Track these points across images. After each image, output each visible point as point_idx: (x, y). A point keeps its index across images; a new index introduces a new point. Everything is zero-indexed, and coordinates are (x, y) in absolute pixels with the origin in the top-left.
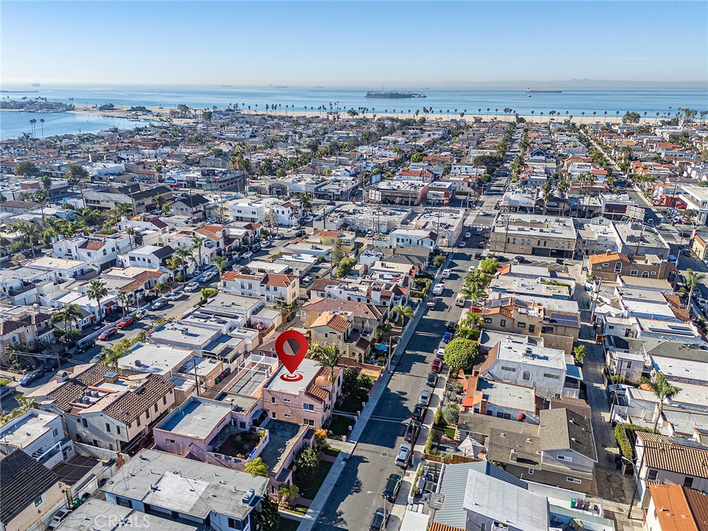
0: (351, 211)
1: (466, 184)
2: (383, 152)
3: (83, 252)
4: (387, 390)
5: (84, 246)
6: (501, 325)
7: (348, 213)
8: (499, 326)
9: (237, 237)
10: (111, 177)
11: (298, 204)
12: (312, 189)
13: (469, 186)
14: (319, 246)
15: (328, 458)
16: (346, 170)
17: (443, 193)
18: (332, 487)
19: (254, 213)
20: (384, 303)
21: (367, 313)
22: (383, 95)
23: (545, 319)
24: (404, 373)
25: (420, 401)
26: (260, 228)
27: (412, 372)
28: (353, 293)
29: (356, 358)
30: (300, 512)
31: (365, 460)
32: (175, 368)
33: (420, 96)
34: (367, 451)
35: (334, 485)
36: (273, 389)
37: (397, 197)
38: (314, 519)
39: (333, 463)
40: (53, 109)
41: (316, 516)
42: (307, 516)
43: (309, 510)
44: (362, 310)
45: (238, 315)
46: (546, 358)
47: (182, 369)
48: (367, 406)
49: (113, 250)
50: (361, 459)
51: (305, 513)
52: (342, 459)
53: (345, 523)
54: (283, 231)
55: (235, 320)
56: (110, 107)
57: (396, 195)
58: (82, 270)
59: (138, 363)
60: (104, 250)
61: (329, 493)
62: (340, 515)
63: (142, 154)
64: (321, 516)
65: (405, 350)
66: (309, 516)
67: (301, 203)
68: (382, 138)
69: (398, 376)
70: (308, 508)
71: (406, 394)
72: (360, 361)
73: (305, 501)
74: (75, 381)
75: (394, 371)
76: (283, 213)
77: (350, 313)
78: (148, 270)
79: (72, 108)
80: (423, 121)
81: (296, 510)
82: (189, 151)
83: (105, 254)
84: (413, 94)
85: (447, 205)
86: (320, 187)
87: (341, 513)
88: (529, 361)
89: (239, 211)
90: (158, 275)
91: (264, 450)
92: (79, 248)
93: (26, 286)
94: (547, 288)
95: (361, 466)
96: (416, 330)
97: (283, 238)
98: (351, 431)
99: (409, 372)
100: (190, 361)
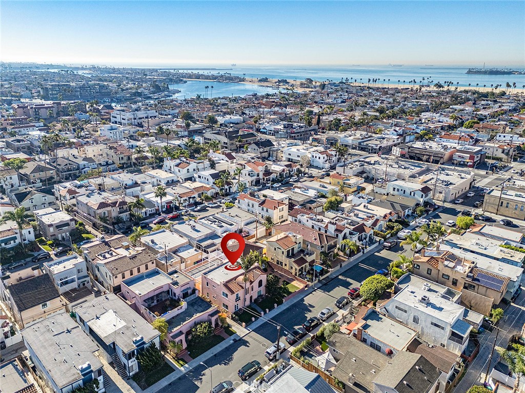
0: (372, 162)
1: (500, 150)
2: (442, 119)
3: (177, 169)
4: (303, 300)
5: (177, 165)
6: (427, 273)
7: (369, 163)
8: (425, 273)
9: (276, 172)
10: (232, 125)
11: (334, 153)
12: (356, 143)
13: (503, 152)
14: (326, 185)
15: (224, 335)
16: (395, 130)
17: (469, 155)
18: (212, 355)
19: (298, 156)
20: (337, 235)
21: (315, 239)
22: (483, 72)
23: (468, 276)
24: (324, 292)
25: (319, 316)
26: (297, 167)
27: (331, 293)
28: (317, 223)
29: (293, 271)
30: (180, 364)
31: (248, 344)
32: (171, 249)
33: (520, 73)
34: (254, 339)
35: (214, 354)
36: (208, 277)
37: (424, 155)
38: (184, 372)
39: (225, 339)
40: (232, 80)
41: (188, 370)
42: (182, 368)
43: (186, 365)
44: (313, 237)
45: (234, 223)
46: (441, 309)
47: (176, 251)
48: (277, 308)
49: (194, 170)
50: (245, 343)
51: (182, 366)
52: (233, 339)
53: (201, 382)
54: (314, 172)
55: (229, 226)
56: (265, 80)
57: (424, 153)
58: (173, 180)
59: (153, 241)
60: (188, 169)
61: (207, 358)
62: (202, 376)
63: (258, 112)
64: (190, 371)
65: (340, 275)
66: (182, 369)
67: (336, 152)
68: (451, 107)
69: (319, 293)
70: (186, 363)
71: (314, 307)
72: (296, 275)
73: (187, 358)
74: (107, 244)
75: (318, 288)
76: (319, 158)
77: (299, 236)
78: (204, 185)
79: (243, 80)
80: (503, 94)
81: (178, 362)
82: (292, 110)
83: (188, 172)
84: (513, 71)
85: (470, 166)
86: (363, 142)
87: (204, 375)
88: (422, 308)
89: (290, 154)
90: (208, 189)
91: (177, 315)
92: (175, 166)
93: (136, 184)
94: (501, 251)
95: (242, 348)
96: (361, 262)
97: (311, 177)
98: (253, 322)
99: (329, 292)
100: (184, 247)
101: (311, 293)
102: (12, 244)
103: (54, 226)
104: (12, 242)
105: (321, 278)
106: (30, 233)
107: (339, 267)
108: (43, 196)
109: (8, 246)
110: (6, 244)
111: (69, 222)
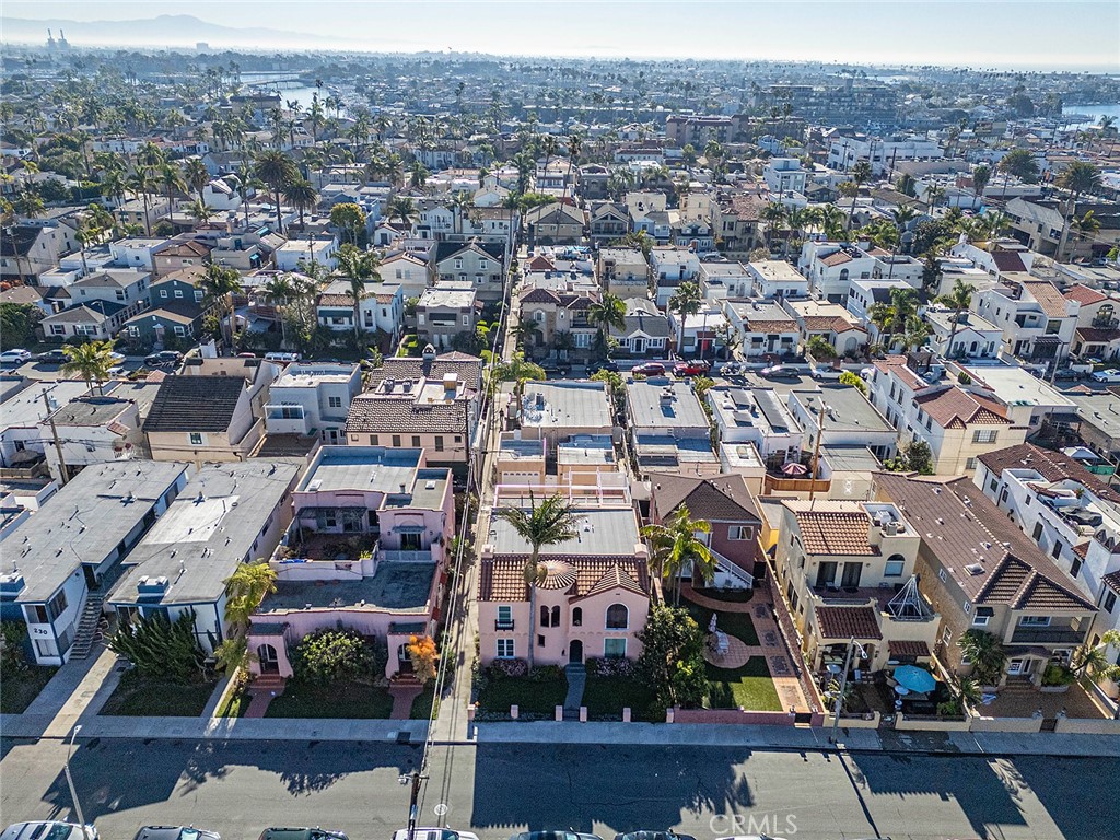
3: (818, 265)
5: (825, 256)
18: (307, 737)
21: (976, 572)
32: (554, 429)
35: (316, 738)
38: (207, 734)
39: (388, 717)
41: (217, 735)
42: (215, 722)
48: (628, 726)
50: (412, 764)
52: (404, 730)
53: (193, 788)
62: (215, 774)
65: (1007, 757)
70: (240, 716)
71: (749, 804)
78: (846, 316)
81: (234, 699)
83: (843, 278)
87: (222, 774)
90: (843, 328)
92: (819, 257)
95: (386, 774)
98: (511, 720)
99: (875, 790)
100: (592, 437)
101: (802, 751)
102: (345, 324)
103: (428, 312)
104: (346, 320)
105: (902, 723)
106: (385, 315)
107: (1033, 724)
108: (481, 259)
109: (337, 327)
110: (335, 322)
111: (459, 313)
